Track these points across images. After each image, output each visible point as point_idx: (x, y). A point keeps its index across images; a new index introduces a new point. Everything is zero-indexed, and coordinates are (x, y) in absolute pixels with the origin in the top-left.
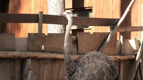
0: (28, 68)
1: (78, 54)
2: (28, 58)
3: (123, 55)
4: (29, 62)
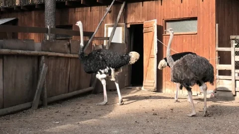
0: (43, 62)
1: (70, 53)
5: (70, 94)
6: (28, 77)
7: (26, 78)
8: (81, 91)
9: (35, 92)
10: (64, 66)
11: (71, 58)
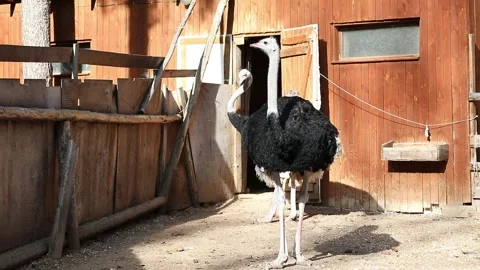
0: (67, 136)
1: (118, 113)
2: (66, 120)
3: (167, 114)
4: (68, 126)
5: (119, 217)
6: (35, 175)
7: (32, 179)
8: (141, 209)
9: (55, 212)
10: (106, 145)
11: (118, 124)
